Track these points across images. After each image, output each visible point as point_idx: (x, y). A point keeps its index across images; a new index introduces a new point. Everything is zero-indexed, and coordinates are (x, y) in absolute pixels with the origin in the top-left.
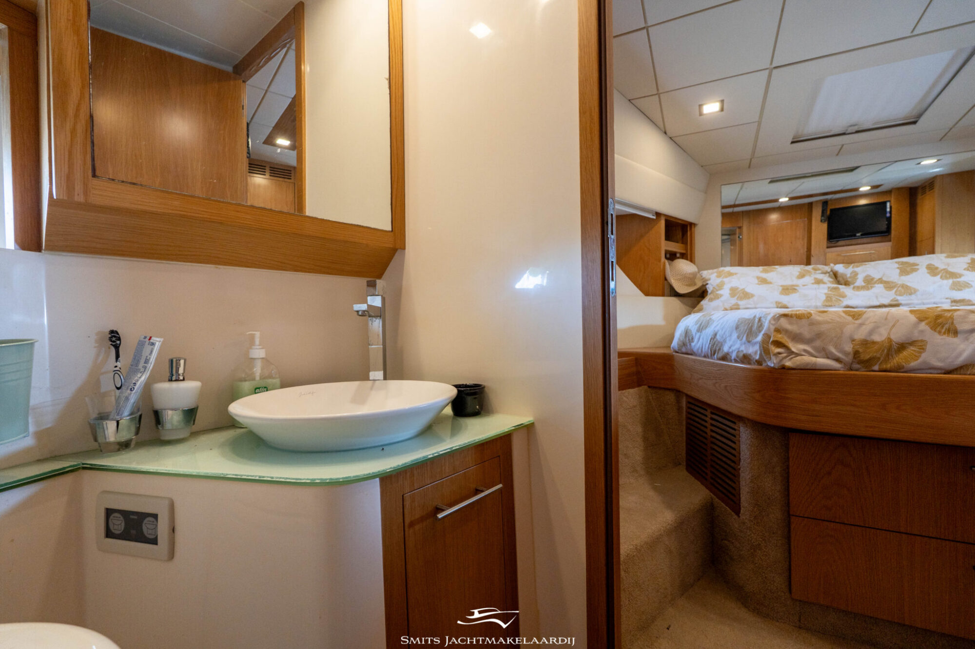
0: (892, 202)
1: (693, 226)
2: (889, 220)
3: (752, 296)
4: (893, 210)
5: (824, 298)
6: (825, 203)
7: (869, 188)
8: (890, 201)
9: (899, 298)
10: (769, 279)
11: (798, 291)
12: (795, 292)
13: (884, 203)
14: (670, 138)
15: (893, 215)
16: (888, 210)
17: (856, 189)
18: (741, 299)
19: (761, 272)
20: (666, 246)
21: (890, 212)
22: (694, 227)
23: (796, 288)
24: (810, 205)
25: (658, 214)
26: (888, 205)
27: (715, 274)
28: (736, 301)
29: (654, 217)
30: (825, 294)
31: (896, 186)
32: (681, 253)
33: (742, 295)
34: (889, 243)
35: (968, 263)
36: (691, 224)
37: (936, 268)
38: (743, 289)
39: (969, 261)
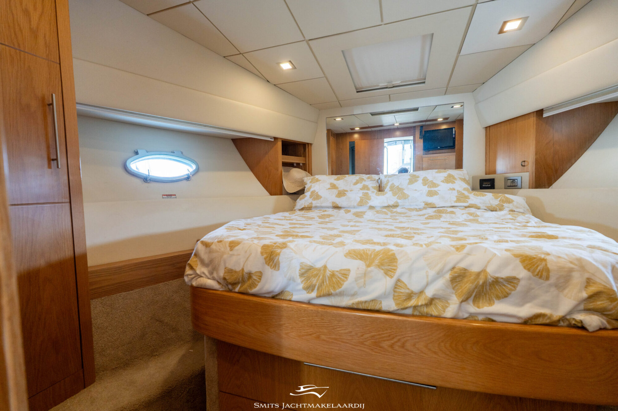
1: (310, 145)
2: (455, 138)
3: (321, 197)
4: (456, 133)
5: (359, 199)
6: (422, 127)
7: (442, 119)
8: (455, 128)
9: (399, 201)
10: (337, 185)
11: (346, 195)
12: (344, 196)
13: (452, 129)
14: (275, 85)
15: (456, 137)
16: (454, 133)
17: (436, 120)
18: (314, 199)
19: (335, 180)
20: (282, 158)
21: (455, 134)
23: (346, 193)
24: (415, 127)
25: (275, 138)
26: (454, 129)
27: (310, 180)
28: (312, 201)
29: (273, 140)
30: (360, 197)
31: (457, 119)
32: (303, 164)
33: (315, 196)
34: (455, 153)
35: (445, 177)
36: (308, 144)
37: (427, 180)
38: (317, 192)
39: (446, 176)
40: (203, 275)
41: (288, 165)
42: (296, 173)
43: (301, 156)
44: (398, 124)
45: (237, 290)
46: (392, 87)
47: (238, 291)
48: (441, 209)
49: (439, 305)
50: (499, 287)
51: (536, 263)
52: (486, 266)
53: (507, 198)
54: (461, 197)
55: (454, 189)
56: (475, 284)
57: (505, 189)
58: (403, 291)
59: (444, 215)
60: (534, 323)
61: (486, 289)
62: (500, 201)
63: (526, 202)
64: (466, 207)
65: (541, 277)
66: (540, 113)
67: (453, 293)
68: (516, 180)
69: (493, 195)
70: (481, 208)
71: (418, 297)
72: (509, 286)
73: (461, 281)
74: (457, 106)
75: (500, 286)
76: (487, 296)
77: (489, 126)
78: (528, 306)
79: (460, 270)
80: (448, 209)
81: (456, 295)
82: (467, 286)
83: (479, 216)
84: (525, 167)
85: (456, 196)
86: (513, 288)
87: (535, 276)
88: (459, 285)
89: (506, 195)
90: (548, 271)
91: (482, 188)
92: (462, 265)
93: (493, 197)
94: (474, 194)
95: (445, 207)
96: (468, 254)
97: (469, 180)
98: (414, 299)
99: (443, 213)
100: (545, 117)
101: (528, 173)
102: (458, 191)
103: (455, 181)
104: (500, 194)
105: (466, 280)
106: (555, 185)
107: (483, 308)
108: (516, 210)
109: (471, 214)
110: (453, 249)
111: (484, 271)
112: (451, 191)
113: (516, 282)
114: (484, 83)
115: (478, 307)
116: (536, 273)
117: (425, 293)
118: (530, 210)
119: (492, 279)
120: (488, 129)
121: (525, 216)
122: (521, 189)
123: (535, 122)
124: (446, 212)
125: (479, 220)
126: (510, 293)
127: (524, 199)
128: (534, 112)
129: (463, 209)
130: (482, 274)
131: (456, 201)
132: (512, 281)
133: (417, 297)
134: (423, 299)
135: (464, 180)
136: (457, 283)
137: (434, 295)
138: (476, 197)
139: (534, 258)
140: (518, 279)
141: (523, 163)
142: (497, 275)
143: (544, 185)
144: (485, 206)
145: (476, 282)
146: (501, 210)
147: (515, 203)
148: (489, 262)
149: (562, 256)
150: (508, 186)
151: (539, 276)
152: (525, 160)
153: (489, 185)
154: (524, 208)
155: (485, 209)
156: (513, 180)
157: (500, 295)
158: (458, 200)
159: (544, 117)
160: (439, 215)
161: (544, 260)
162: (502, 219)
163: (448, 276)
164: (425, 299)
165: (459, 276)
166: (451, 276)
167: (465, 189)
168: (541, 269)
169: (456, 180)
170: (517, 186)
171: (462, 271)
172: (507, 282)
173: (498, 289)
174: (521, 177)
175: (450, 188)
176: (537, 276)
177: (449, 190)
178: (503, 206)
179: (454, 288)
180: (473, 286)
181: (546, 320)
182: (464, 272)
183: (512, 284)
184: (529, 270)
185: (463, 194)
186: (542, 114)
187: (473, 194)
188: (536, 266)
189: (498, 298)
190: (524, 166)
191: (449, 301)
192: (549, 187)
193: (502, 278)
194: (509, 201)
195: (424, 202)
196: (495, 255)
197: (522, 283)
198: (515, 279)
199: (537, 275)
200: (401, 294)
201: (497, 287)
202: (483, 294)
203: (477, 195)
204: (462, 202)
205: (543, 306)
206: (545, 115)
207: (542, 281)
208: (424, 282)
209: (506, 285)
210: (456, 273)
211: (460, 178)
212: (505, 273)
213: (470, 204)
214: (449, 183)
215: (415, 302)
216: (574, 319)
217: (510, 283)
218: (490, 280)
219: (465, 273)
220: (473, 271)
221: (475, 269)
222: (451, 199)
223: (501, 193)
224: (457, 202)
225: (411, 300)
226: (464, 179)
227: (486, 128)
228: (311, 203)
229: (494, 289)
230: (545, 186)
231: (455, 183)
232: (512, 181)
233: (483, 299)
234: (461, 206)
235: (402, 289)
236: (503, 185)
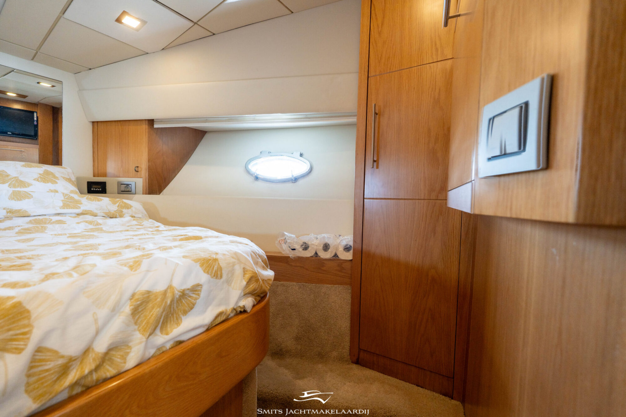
0: (39, 113)
4: (39, 120)
7: (15, 95)
8: (37, 113)
13: (31, 113)
15: (39, 125)
16: (35, 119)
17: (3, 93)
21: (37, 121)
26: (35, 115)
31: (40, 102)
34: (38, 146)
35: (40, 174)
37: (7, 176)
39: (42, 172)
48: (41, 218)
49: (117, 357)
50: (186, 300)
51: (212, 264)
52: (171, 281)
53: (125, 203)
54: (68, 202)
55: (56, 191)
56: (163, 306)
57: (118, 193)
58: (50, 365)
59: (49, 226)
60: (214, 325)
61: (173, 308)
62: (118, 206)
63: (143, 207)
64: (78, 215)
65: (217, 278)
66: (151, 122)
67: (135, 330)
68: (130, 185)
69: (110, 200)
70: (98, 215)
71: (81, 363)
72: (194, 295)
73: (144, 309)
74: (45, 85)
75: (186, 298)
76: (175, 315)
77: (97, 122)
78: (210, 308)
79: (143, 295)
80: (51, 218)
81: (139, 331)
82: (154, 312)
83: (101, 224)
84: (139, 173)
85: (62, 201)
86: (197, 297)
87: (213, 278)
88: (142, 316)
89: (125, 201)
90: (220, 269)
91: (90, 191)
92: (144, 287)
93: (111, 202)
94: (87, 199)
95: (45, 215)
96: (148, 271)
97: (75, 181)
98: (73, 369)
99: (45, 223)
100: (155, 128)
101: (142, 179)
102: (63, 194)
103: (56, 180)
104: (118, 199)
105: (150, 305)
106: (165, 191)
107: (172, 332)
108: (136, 216)
109: (90, 223)
110: (126, 269)
111: (170, 287)
112: (53, 194)
113: (199, 289)
114: (90, 69)
115: (167, 334)
116: (213, 275)
117: (93, 349)
118: (147, 215)
119: (179, 294)
120: (96, 124)
121: (148, 221)
122: (135, 194)
123: (147, 130)
124: (51, 222)
125: (104, 229)
126: (195, 303)
127: (141, 204)
128: (146, 120)
129: (75, 217)
130: (169, 291)
131: (62, 206)
132: (196, 289)
133: (79, 363)
134: (91, 360)
135: (69, 180)
136: (140, 314)
137: (111, 345)
138: (91, 202)
139: (210, 260)
140: (201, 285)
141: (137, 168)
142: (184, 287)
143: (156, 191)
144: (103, 212)
145: (164, 304)
146: (121, 216)
147: (133, 209)
148: (173, 275)
149: (227, 253)
150: (122, 191)
151: (216, 276)
152: (139, 166)
153: (99, 188)
154: (142, 213)
155: (104, 215)
156: (128, 185)
157: (187, 309)
158: (65, 206)
159: (155, 127)
160: (42, 227)
161: (216, 260)
162: (128, 226)
163: (127, 309)
164: (94, 360)
165: (141, 304)
166: (132, 307)
167: (72, 192)
168: (216, 269)
169: (59, 180)
170: (131, 191)
171: (145, 296)
172: (192, 292)
173: (186, 304)
174: (135, 183)
175: (50, 190)
176: (214, 277)
177: (48, 192)
178: (122, 212)
179: (136, 323)
180: (161, 310)
181: (223, 317)
182: (147, 295)
183: (197, 293)
184: (208, 273)
185: (72, 198)
186: (153, 125)
187: (85, 198)
188: (212, 267)
189: (185, 313)
190: (138, 171)
191: (130, 344)
192: (159, 194)
193: (188, 289)
194: (128, 207)
195: (4, 209)
196: (177, 264)
197: (205, 288)
198: (198, 286)
199: (214, 276)
200: (47, 373)
201: (184, 302)
202: (170, 315)
203: (90, 199)
204: (72, 208)
205: (220, 305)
206: (156, 126)
207: (218, 280)
208: (93, 330)
209: (192, 295)
210: (138, 301)
211: (64, 178)
212: (189, 284)
213: (83, 210)
214: (48, 182)
215: (78, 373)
216: (239, 306)
217: (194, 292)
218: (177, 295)
219: (148, 297)
220: (158, 291)
221: (160, 287)
222: (57, 202)
223: (118, 198)
224: (64, 209)
225: (68, 375)
226: (68, 179)
227: (93, 122)
229: (180, 305)
230: (156, 192)
231: (57, 183)
232: (126, 186)
233: (170, 322)
234: (71, 213)
235: (49, 363)
236: (117, 190)
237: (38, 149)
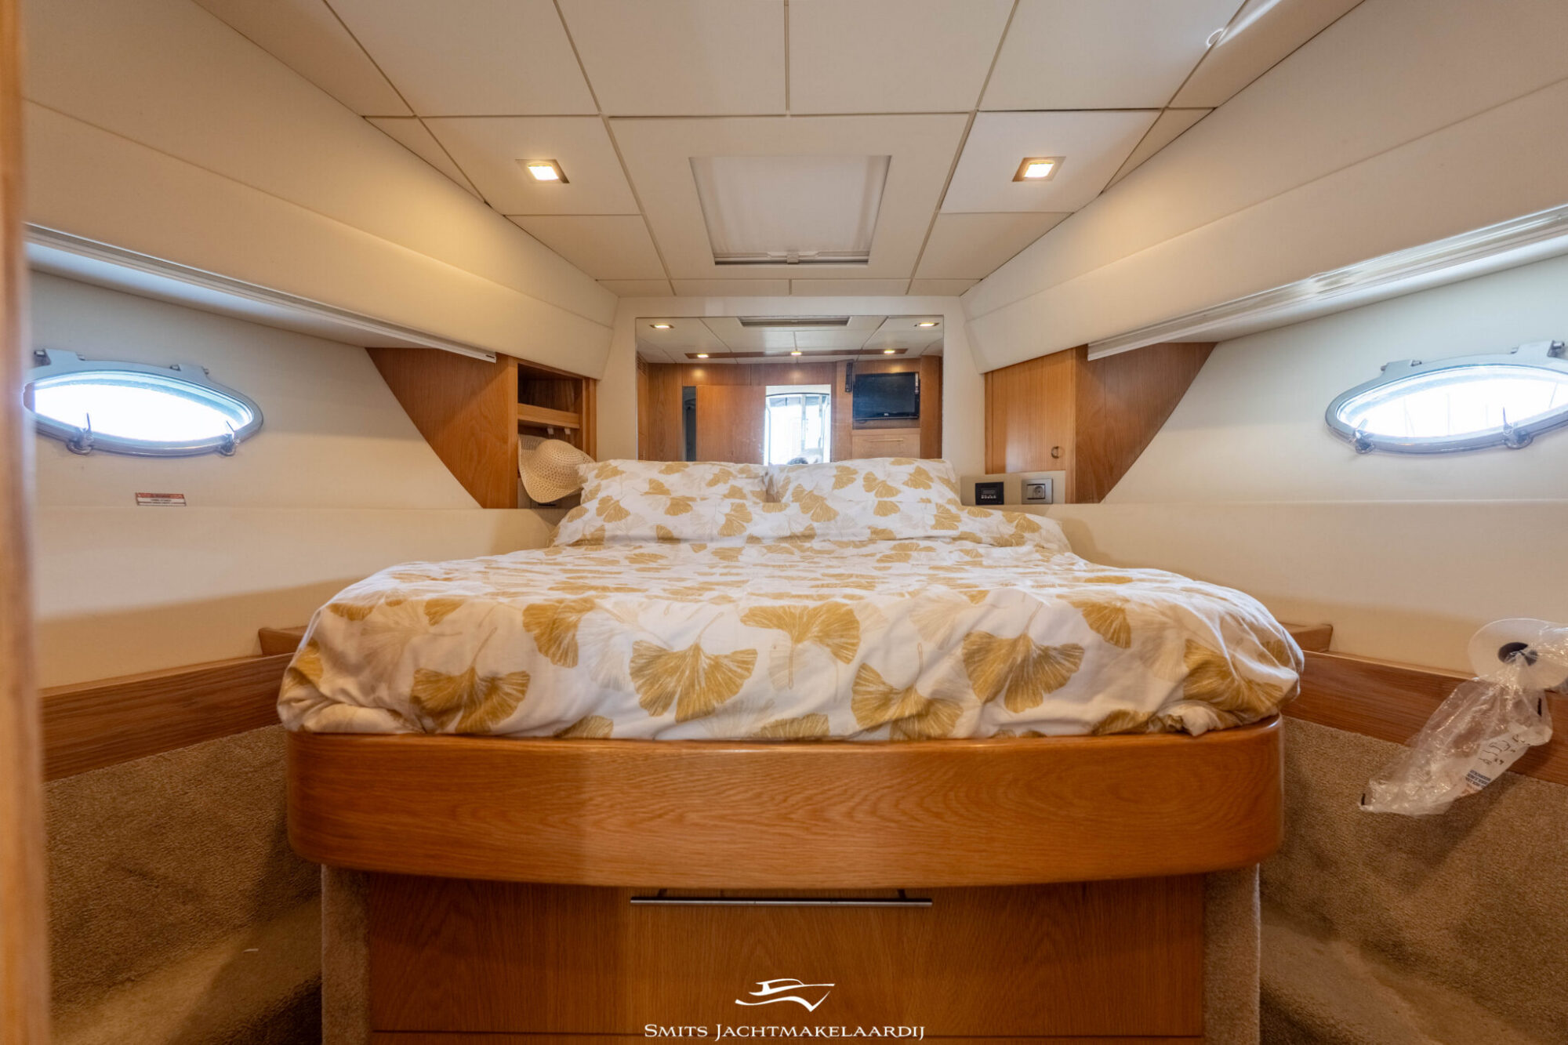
0: (921, 373)
1: (591, 383)
2: (918, 396)
3: (627, 514)
4: (921, 385)
5: (722, 520)
6: (850, 365)
7: (893, 352)
8: (918, 373)
9: (815, 525)
10: (667, 486)
11: (692, 509)
12: (688, 511)
13: (912, 374)
14: (504, 216)
15: (921, 393)
16: (917, 384)
17: (880, 352)
18: (609, 519)
19: (661, 472)
20: (516, 412)
21: (919, 387)
22: (595, 385)
23: (690, 503)
24: (834, 364)
25: (501, 357)
26: (917, 376)
27: (596, 471)
28: (602, 523)
29: (494, 361)
30: (726, 515)
31: (924, 354)
32: (572, 429)
33: (612, 511)
34: (918, 430)
35: (910, 475)
36: (588, 379)
37: (875, 479)
38: (618, 501)
39: (912, 471)
40: (341, 698)
41: (533, 431)
42: (557, 452)
43: (567, 410)
44: (800, 354)
45: (452, 726)
46: (797, 261)
47: (456, 729)
48: (907, 542)
49: (944, 713)
50: (1050, 667)
51: (1109, 617)
52: (1027, 627)
53: (1029, 521)
54: (945, 519)
55: (929, 501)
56: (1008, 664)
57: (1023, 504)
58: (872, 688)
59: (914, 554)
60: (1108, 732)
61: (1028, 673)
62: (1017, 526)
63: (1063, 530)
64: (955, 539)
65: (1117, 643)
66: (1082, 350)
67: (968, 687)
68: (1043, 487)
69: (1004, 516)
70: (983, 541)
71: (903, 701)
72: (1066, 663)
73: (982, 660)
74: (927, 325)
75: (1052, 664)
76: (1030, 687)
77: (992, 372)
78: (1099, 698)
79: (981, 638)
80: (920, 542)
81: (974, 689)
82: (995, 668)
83: (981, 556)
84: (1059, 460)
85: (935, 516)
86: (1073, 667)
87: (1108, 641)
88: (979, 669)
89: (1029, 516)
90: (1128, 629)
91: (980, 502)
92: (985, 627)
93: (1004, 520)
94: (968, 513)
95: (912, 538)
96: (994, 606)
97: (956, 483)
98: (895, 704)
99: (911, 550)
100: (1091, 361)
101: (1064, 472)
102: (937, 504)
103: (931, 483)
104: (1017, 514)
105: (991, 657)
106: (1111, 496)
107: (1023, 710)
108: (1045, 545)
109: (967, 552)
110: (965, 598)
111: (1024, 637)
112: (923, 505)
113: (1077, 654)
114: (982, 280)
115: (1016, 711)
116: (1109, 636)
117: (916, 690)
118: (1069, 546)
119: (1038, 652)
120: (990, 376)
121: (1063, 555)
122: (1052, 503)
123: (1074, 371)
124: (917, 548)
125: (984, 563)
126: (1069, 678)
127: (1058, 524)
128: (1072, 349)
129: (949, 543)
130: (1021, 642)
131: (934, 526)
132: (1072, 652)
133: (900, 700)
134: (913, 703)
135: (947, 482)
136: (976, 665)
137: (935, 692)
138: (973, 518)
139: (1106, 608)
140: (1080, 648)
141: (1055, 451)
142: (1047, 643)
143: (1091, 496)
144: (991, 537)
145: (1010, 660)
146: (1018, 544)
147: (1043, 532)
148: (1031, 619)
149: (1150, 603)
150: (1029, 499)
151: (1115, 640)
152: (1059, 445)
153: (993, 495)
154: (1059, 541)
155: (992, 542)
156: (1038, 487)
157: (1052, 682)
158: (939, 524)
159: (1089, 360)
160: (906, 554)
161: (1121, 611)
162: (1025, 562)
163: (959, 652)
164: (915, 703)
165: (979, 651)
166: (965, 651)
167: (950, 501)
168: (1118, 627)
169: (932, 482)
170: (1044, 498)
171: (985, 640)
172: (1063, 657)
173: (1049, 672)
174: (1052, 480)
175: (921, 499)
176: (1111, 641)
177: (919, 502)
178: (1023, 537)
179: (970, 676)
180: (1006, 669)
181: (1128, 723)
182: (988, 640)
183: (1072, 660)
184: (1098, 630)
185: (948, 511)
186: (1086, 356)
187: (966, 511)
188: (1108, 621)
189: (1049, 689)
190: (1056, 457)
191: (962, 704)
192: (1099, 501)
193: (1055, 649)
194: (1034, 528)
195: (869, 528)
196: (1041, 604)
197: (1089, 655)
198: (1076, 648)
199: (1112, 639)
200: (869, 696)
201: (1047, 668)
202: (1023, 683)
203: (974, 514)
204: (947, 528)
205: (1122, 697)
206: (1091, 357)
207: (1120, 650)
208: (914, 667)
209: (1062, 661)
210: (974, 645)
211: (940, 478)
212: (1060, 640)
213: (962, 532)
214: (919, 487)
215: (898, 711)
216: (1170, 716)
217: (1068, 658)
218: (1035, 654)
219: (989, 644)
220: (1004, 638)
221: (1009, 633)
222: (929, 516)
223: (1018, 511)
224: (936, 529)
225: (889, 708)
226: (946, 480)
227: (986, 374)
228: (602, 529)
229: (1041, 671)
230: (1093, 498)
231: (930, 487)
232: (1037, 488)
233: (1023, 694)
234: (944, 537)
235: (871, 685)
236: (1020, 495)
237: (919, 436)
